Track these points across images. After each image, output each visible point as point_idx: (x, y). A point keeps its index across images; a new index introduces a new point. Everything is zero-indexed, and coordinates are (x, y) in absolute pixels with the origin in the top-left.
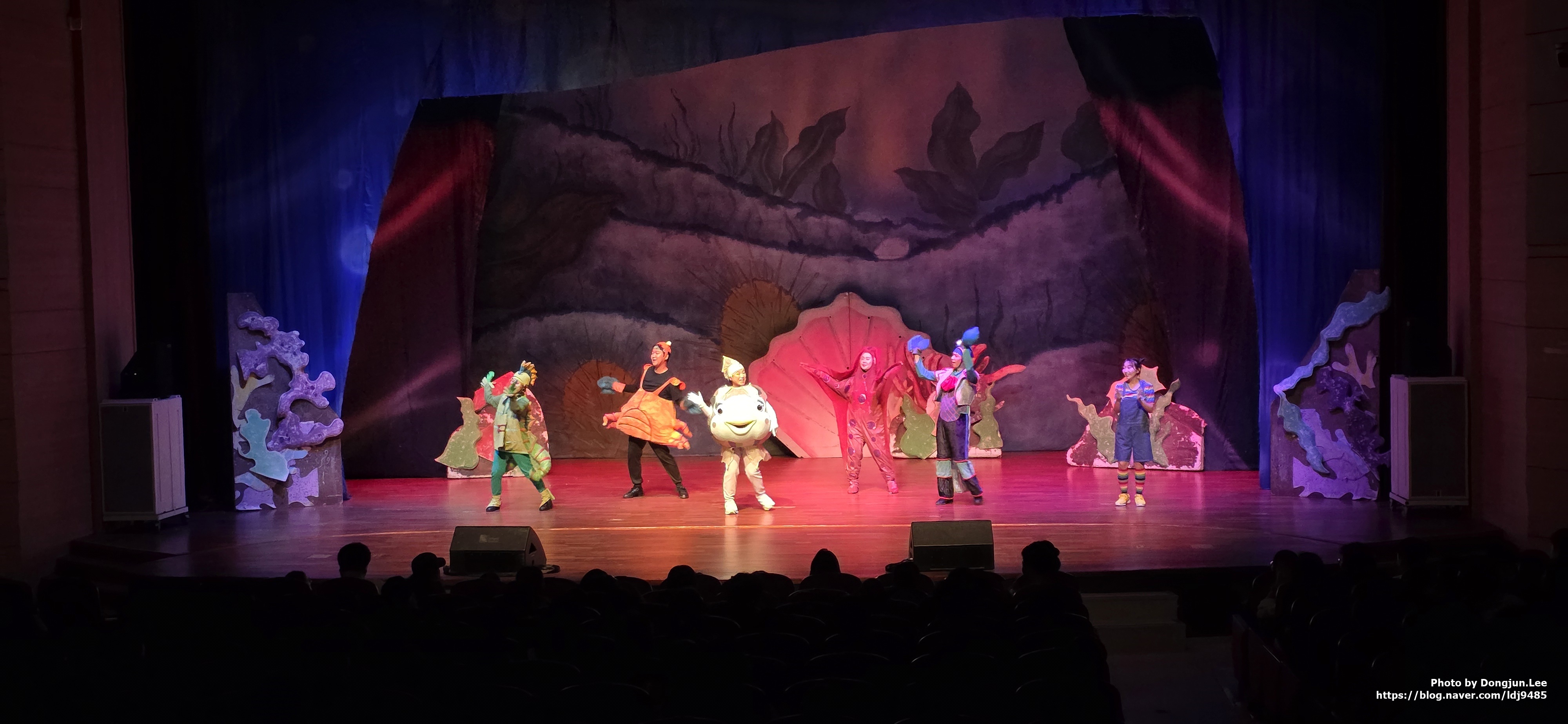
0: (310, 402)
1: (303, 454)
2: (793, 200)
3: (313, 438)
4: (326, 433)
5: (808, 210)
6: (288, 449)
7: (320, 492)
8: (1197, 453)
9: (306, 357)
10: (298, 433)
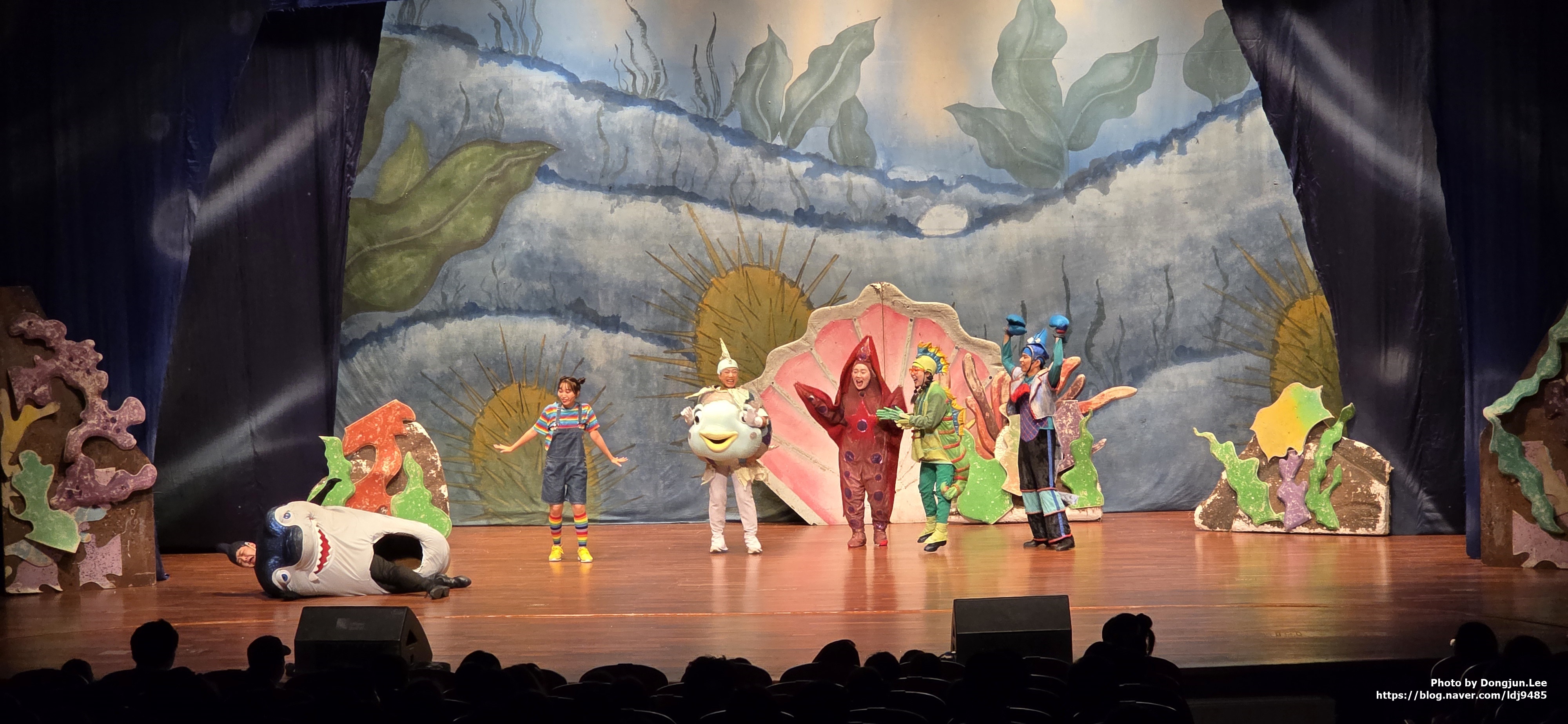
0: (109, 441)
1: (99, 514)
2: (800, 149)
3: (114, 492)
4: (132, 484)
5: (822, 164)
6: (79, 508)
7: (125, 569)
8: (1379, 508)
9: (105, 377)
10: (93, 485)
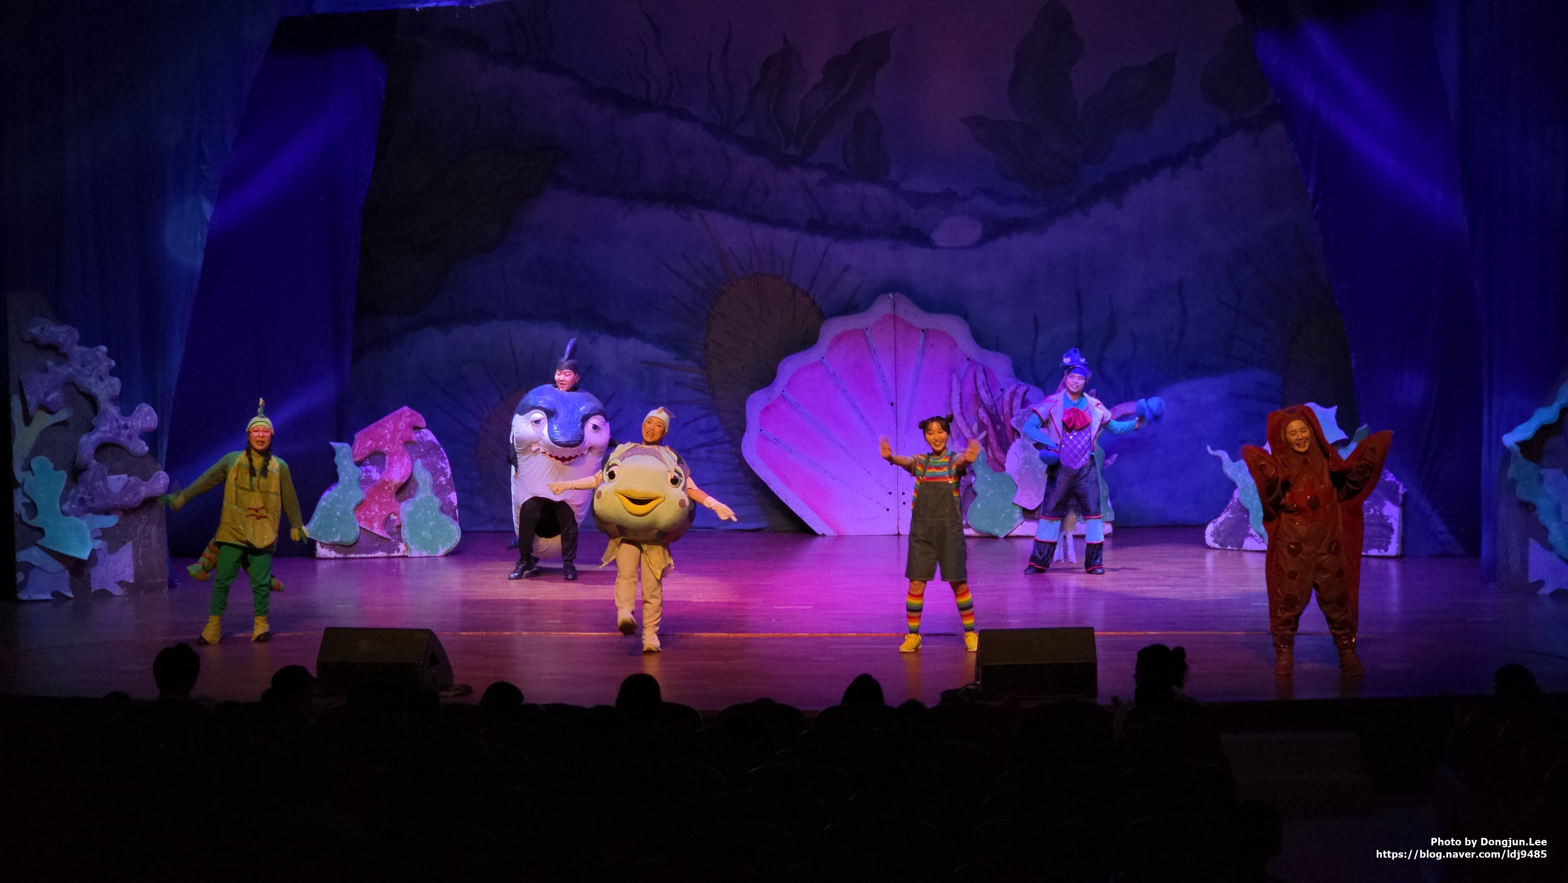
0: (121, 448)
1: (111, 521)
2: (814, 159)
3: (126, 499)
4: (144, 491)
5: (835, 174)
6: (90, 514)
9: (117, 384)
10: (105, 492)
